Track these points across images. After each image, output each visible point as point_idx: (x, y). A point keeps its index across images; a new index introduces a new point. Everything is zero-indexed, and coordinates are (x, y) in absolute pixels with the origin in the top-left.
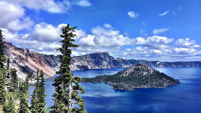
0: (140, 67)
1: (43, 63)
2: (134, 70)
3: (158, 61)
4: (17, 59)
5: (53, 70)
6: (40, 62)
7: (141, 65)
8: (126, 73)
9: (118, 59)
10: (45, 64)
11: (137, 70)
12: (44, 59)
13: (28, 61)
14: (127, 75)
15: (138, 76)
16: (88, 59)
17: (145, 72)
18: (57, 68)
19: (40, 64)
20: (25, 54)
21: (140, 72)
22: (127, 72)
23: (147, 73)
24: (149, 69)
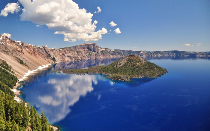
0: (132, 58)
1: (37, 55)
2: (127, 61)
3: (141, 51)
4: (14, 51)
5: (47, 61)
6: (34, 53)
7: (133, 56)
8: (120, 64)
9: (105, 49)
10: (39, 55)
11: (130, 61)
12: (38, 51)
13: (24, 53)
14: (121, 65)
15: (132, 67)
16: (77, 50)
17: (138, 63)
18: (50, 60)
19: (34, 55)
20: (20, 46)
21: (133, 63)
22: (121, 62)
23: (140, 64)
24: (141, 60)
